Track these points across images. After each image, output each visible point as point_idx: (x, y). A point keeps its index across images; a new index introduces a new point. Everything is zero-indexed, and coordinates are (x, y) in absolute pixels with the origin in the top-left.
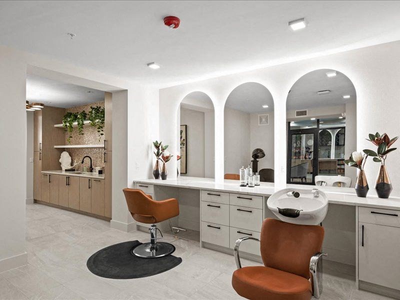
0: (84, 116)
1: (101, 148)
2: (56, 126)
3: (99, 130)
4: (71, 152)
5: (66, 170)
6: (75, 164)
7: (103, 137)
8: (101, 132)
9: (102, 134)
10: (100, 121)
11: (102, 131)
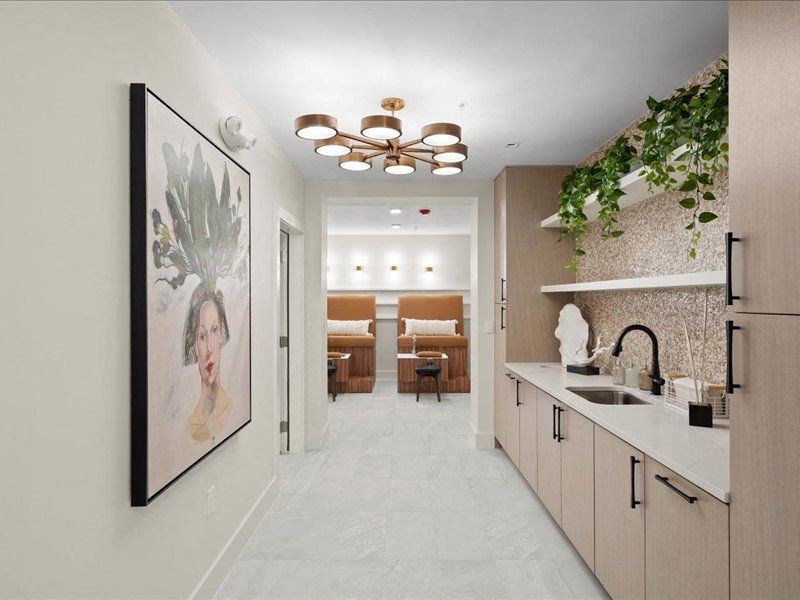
0: (623, 156)
1: (699, 289)
2: (545, 223)
3: (692, 194)
4: (588, 306)
5: (571, 369)
6: (598, 351)
7: (716, 231)
8: (705, 206)
9: (707, 217)
10: (696, 146)
11: (709, 197)
